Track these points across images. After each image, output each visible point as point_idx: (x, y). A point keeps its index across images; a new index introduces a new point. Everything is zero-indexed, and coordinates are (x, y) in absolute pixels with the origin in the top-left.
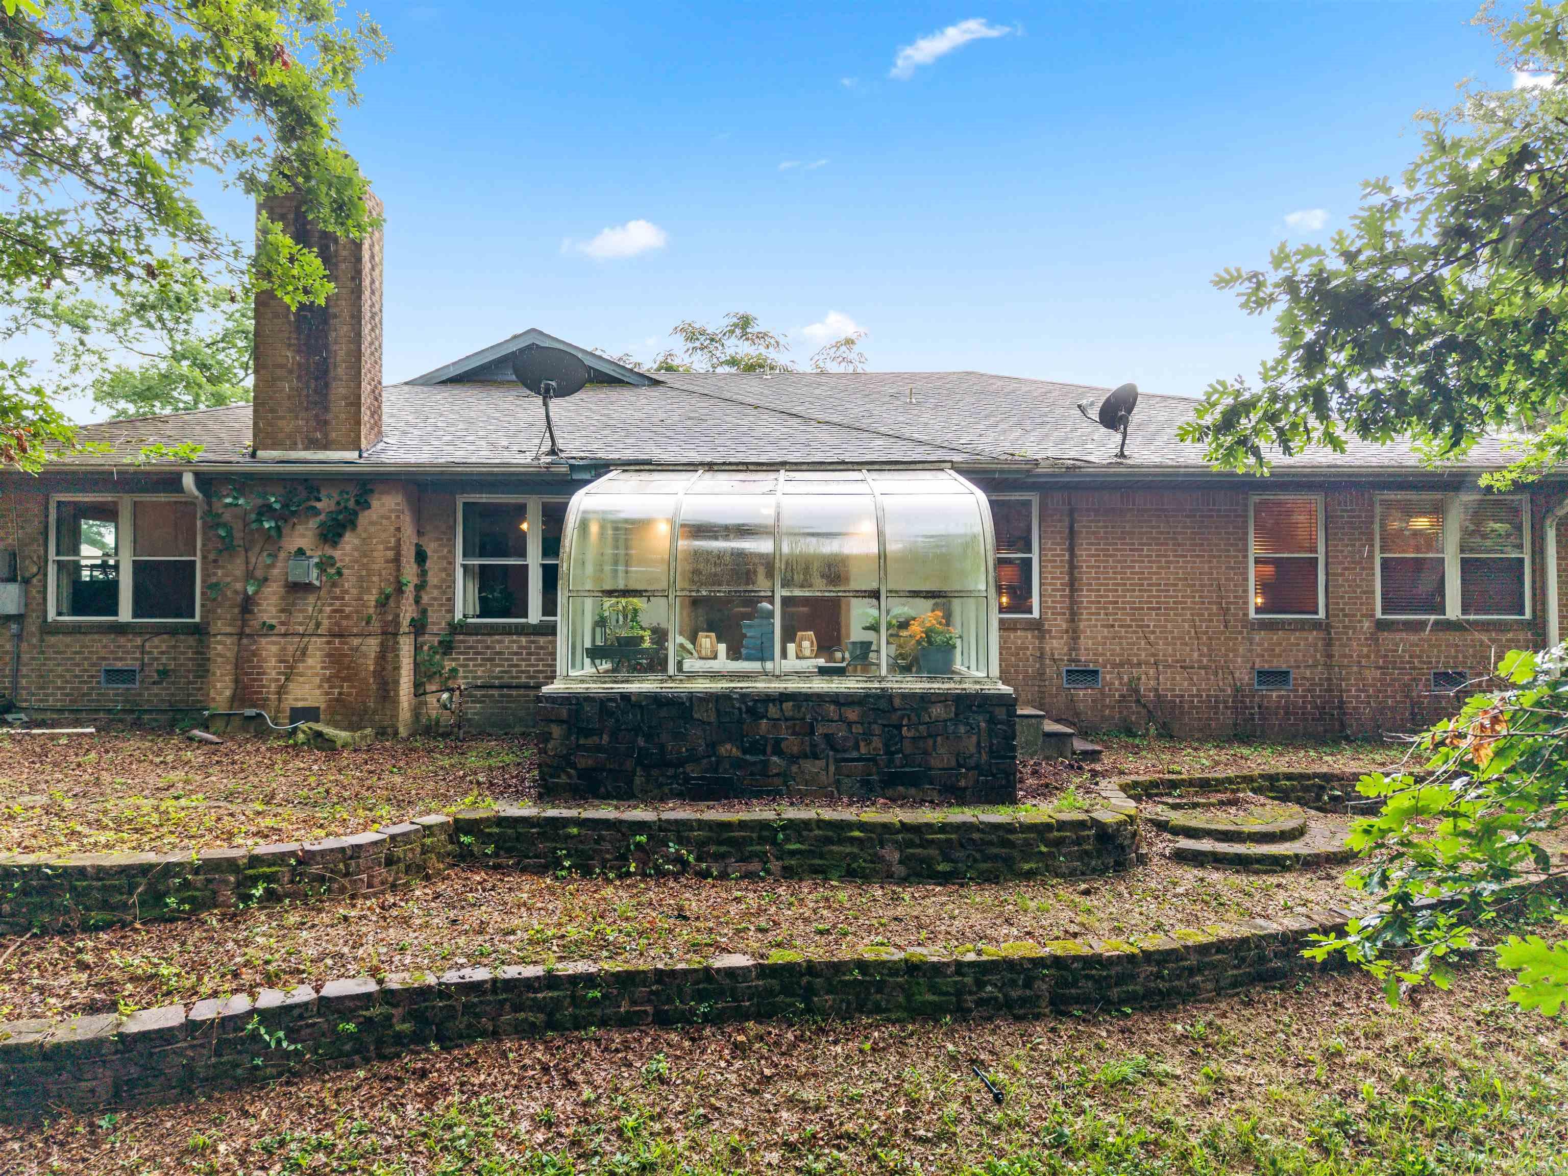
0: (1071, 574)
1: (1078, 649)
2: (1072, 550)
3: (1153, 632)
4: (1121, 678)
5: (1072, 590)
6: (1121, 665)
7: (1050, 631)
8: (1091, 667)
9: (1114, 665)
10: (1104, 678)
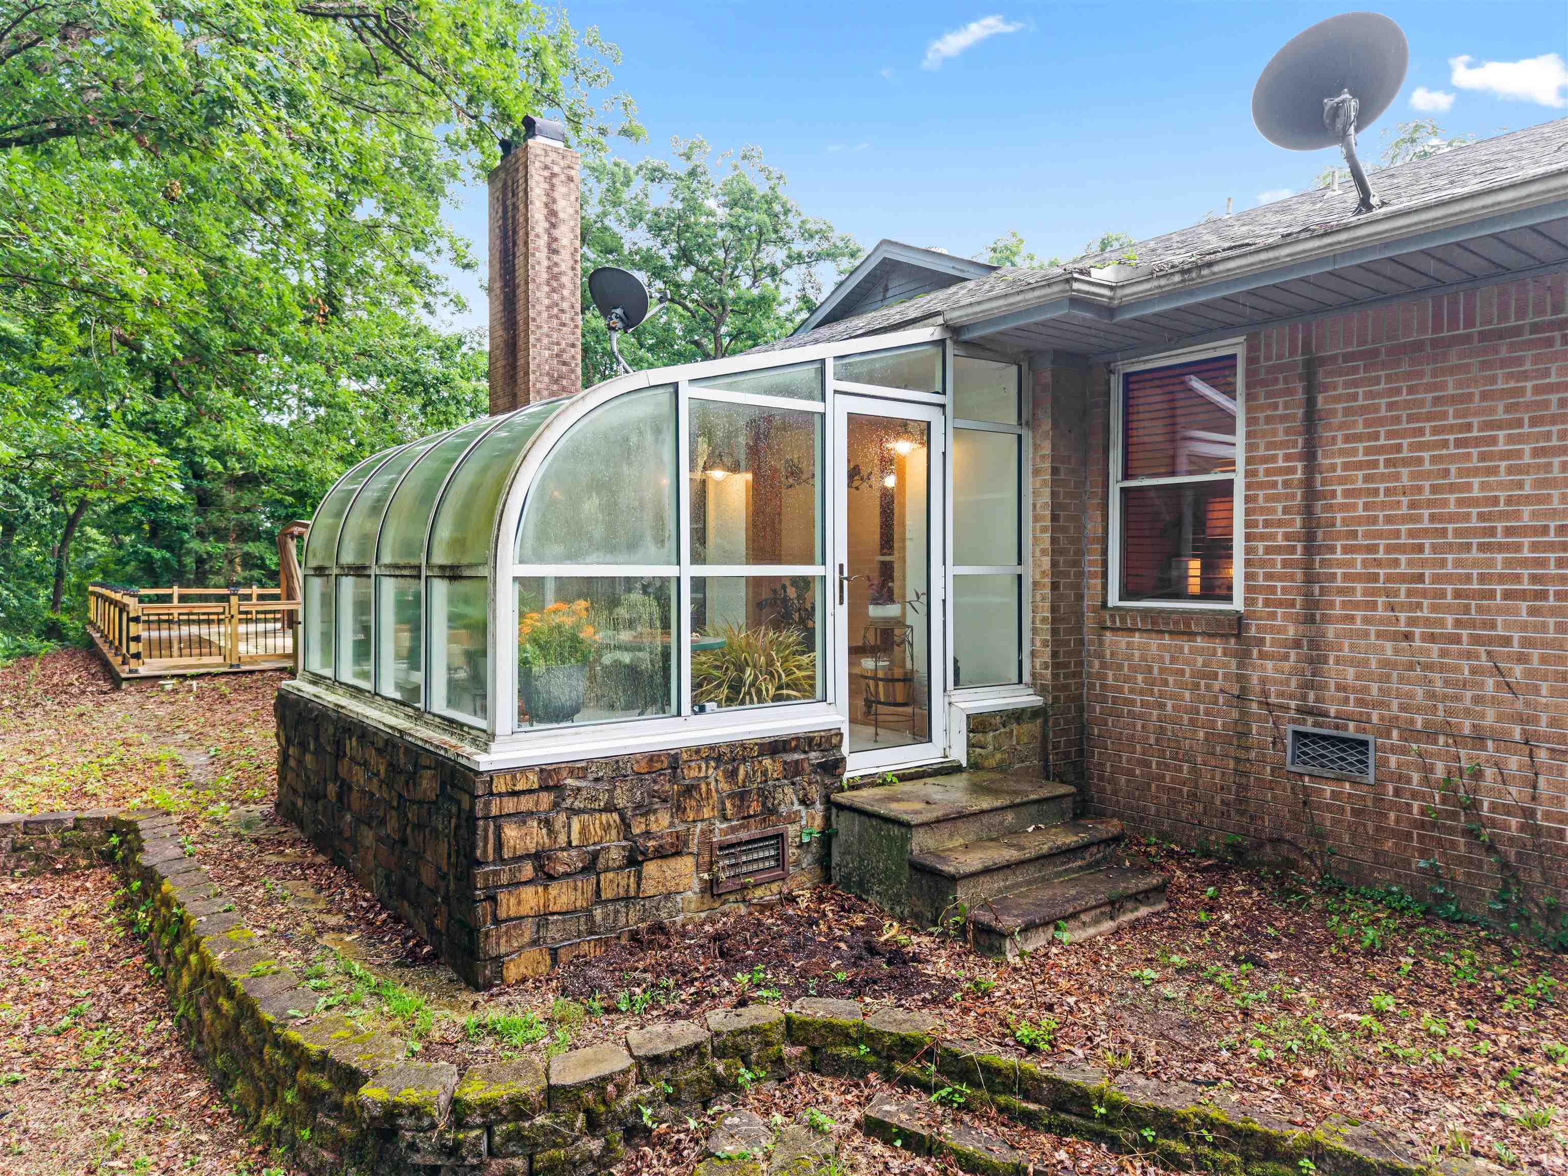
0: (1308, 511)
1: (1323, 687)
2: (1310, 456)
3: (1522, 659)
4: (1427, 770)
5: (1309, 550)
6: (1430, 735)
7: (1261, 642)
8: (1351, 730)
9: (1409, 734)
10: (1382, 763)
